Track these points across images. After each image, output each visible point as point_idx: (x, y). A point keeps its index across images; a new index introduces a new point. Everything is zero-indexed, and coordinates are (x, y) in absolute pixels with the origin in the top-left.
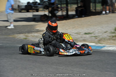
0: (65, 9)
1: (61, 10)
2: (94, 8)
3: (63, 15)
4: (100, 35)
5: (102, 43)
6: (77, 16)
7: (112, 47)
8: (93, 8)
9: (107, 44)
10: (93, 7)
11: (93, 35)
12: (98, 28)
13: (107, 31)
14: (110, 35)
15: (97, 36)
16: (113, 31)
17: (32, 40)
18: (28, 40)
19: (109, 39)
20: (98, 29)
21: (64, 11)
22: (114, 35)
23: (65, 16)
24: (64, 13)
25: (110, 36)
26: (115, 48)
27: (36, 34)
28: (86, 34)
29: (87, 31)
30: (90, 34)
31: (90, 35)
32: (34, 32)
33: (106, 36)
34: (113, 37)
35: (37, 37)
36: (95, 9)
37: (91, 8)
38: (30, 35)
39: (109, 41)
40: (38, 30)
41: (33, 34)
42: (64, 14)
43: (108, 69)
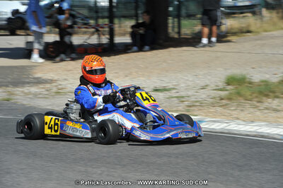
0: (107, 29)
1: (97, 31)
2: (176, 30)
3: (100, 45)
4: (190, 93)
5: (195, 113)
6: (135, 48)
7: (219, 124)
8: (173, 30)
9: (207, 116)
10: (173, 27)
11: (173, 93)
12: (186, 78)
13: (207, 86)
14: (213, 95)
15: (183, 97)
16: (221, 85)
17: (25, 103)
18: (15, 103)
19: (213, 105)
20: (187, 80)
21: (104, 35)
22: (223, 93)
23: (105, 46)
24: (105, 40)
25: (214, 98)
26: (226, 125)
27: (34, 89)
28: (156, 90)
29: (159, 85)
30: (167, 92)
31: (168, 94)
32: (28, 83)
33: (204, 96)
34: (222, 99)
35: (36, 95)
36: (179, 33)
37: (170, 30)
38: (18, 90)
39: (212, 110)
40: (40, 78)
41: (26, 89)
42: (104, 42)
43: (211, 176)
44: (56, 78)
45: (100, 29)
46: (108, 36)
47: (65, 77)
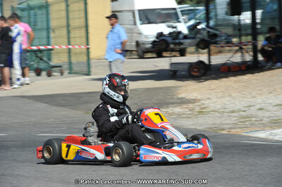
0: (250, 47)
1: (241, 48)
3: (244, 63)
21: (247, 52)
23: (249, 63)
27: (178, 110)
32: (173, 103)
35: (179, 115)
40: (184, 98)
41: (170, 110)
42: (248, 60)
44: (199, 97)
45: (244, 47)
46: (251, 53)
47: (208, 96)
